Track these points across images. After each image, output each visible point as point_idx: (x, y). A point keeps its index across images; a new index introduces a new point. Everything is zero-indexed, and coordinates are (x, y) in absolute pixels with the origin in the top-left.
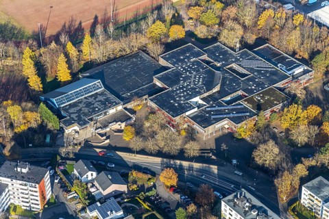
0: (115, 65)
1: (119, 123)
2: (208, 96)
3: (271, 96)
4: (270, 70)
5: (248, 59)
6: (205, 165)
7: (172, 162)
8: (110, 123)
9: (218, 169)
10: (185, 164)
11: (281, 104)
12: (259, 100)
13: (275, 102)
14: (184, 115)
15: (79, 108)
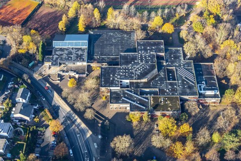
0: (112, 34)
1: (75, 73)
2: (136, 83)
3: (171, 103)
4: (191, 83)
5: (186, 69)
6: (87, 128)
7: (73, 115)
8: (72, 71)
9: (91, 135)
10: (79, 121)
11: (171, 112)
12: (161, 102)
13: (169, 108)
14: (109, 88)
15: (63, 53)
